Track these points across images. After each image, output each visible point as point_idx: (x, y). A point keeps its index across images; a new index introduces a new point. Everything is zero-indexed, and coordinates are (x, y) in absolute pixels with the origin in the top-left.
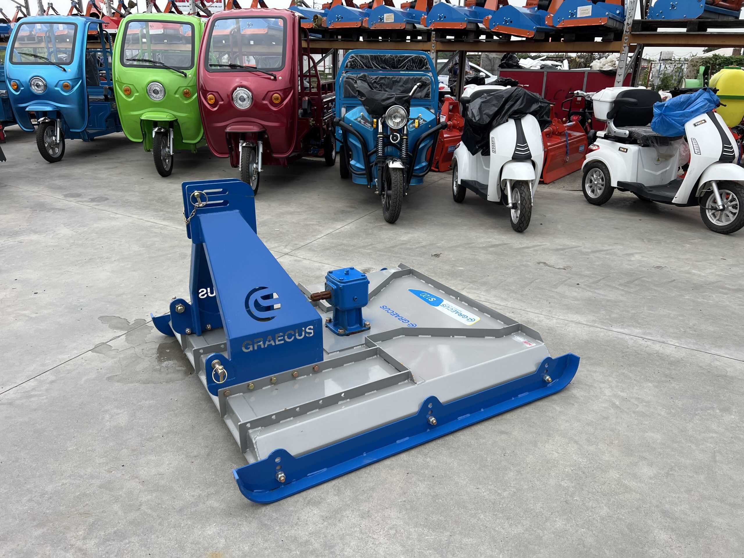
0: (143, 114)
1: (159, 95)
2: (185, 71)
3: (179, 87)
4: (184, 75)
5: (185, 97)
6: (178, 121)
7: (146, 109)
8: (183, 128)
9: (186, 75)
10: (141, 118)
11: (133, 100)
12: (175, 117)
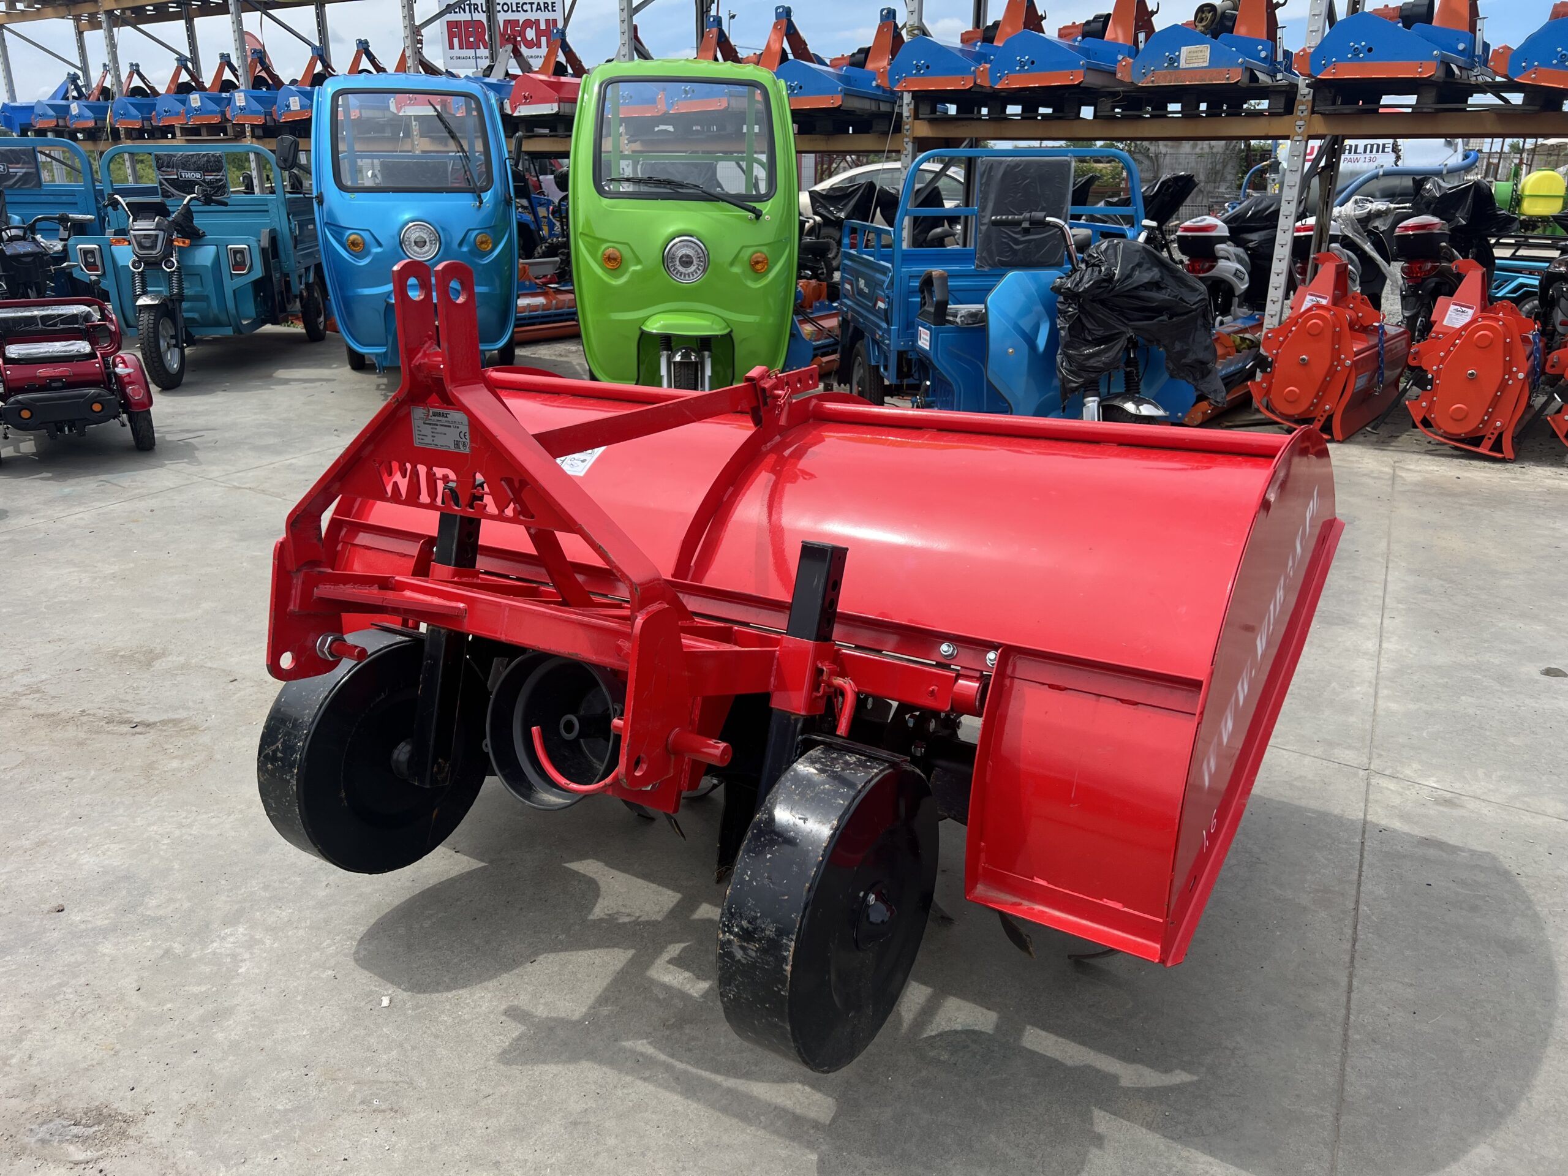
0: (648, 318)
1: (692, 268)
2: (758, 206)
3: (743, 247)
4: (751, 215)
5: (756, 271)
6: (734, 335)
7: (654, 305)
8: (740, 351)
9: (758, 215)
10: (645, 328)
11: (627, 283)
12: (728, 326)
